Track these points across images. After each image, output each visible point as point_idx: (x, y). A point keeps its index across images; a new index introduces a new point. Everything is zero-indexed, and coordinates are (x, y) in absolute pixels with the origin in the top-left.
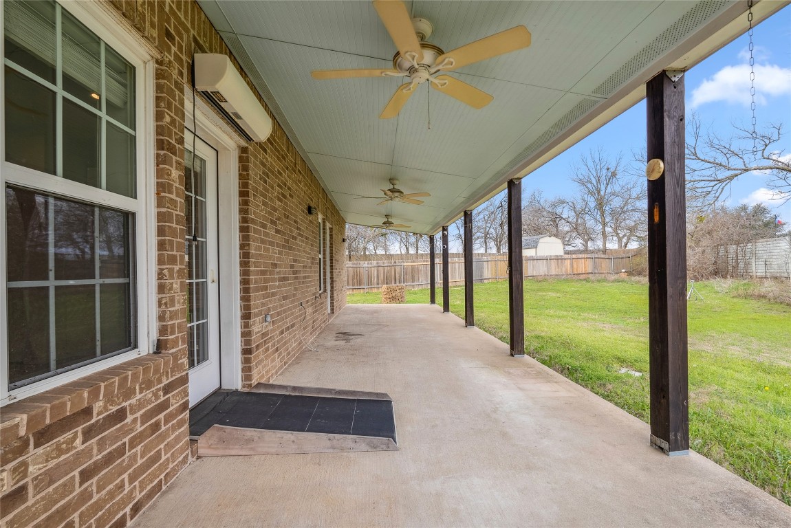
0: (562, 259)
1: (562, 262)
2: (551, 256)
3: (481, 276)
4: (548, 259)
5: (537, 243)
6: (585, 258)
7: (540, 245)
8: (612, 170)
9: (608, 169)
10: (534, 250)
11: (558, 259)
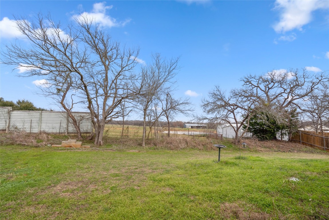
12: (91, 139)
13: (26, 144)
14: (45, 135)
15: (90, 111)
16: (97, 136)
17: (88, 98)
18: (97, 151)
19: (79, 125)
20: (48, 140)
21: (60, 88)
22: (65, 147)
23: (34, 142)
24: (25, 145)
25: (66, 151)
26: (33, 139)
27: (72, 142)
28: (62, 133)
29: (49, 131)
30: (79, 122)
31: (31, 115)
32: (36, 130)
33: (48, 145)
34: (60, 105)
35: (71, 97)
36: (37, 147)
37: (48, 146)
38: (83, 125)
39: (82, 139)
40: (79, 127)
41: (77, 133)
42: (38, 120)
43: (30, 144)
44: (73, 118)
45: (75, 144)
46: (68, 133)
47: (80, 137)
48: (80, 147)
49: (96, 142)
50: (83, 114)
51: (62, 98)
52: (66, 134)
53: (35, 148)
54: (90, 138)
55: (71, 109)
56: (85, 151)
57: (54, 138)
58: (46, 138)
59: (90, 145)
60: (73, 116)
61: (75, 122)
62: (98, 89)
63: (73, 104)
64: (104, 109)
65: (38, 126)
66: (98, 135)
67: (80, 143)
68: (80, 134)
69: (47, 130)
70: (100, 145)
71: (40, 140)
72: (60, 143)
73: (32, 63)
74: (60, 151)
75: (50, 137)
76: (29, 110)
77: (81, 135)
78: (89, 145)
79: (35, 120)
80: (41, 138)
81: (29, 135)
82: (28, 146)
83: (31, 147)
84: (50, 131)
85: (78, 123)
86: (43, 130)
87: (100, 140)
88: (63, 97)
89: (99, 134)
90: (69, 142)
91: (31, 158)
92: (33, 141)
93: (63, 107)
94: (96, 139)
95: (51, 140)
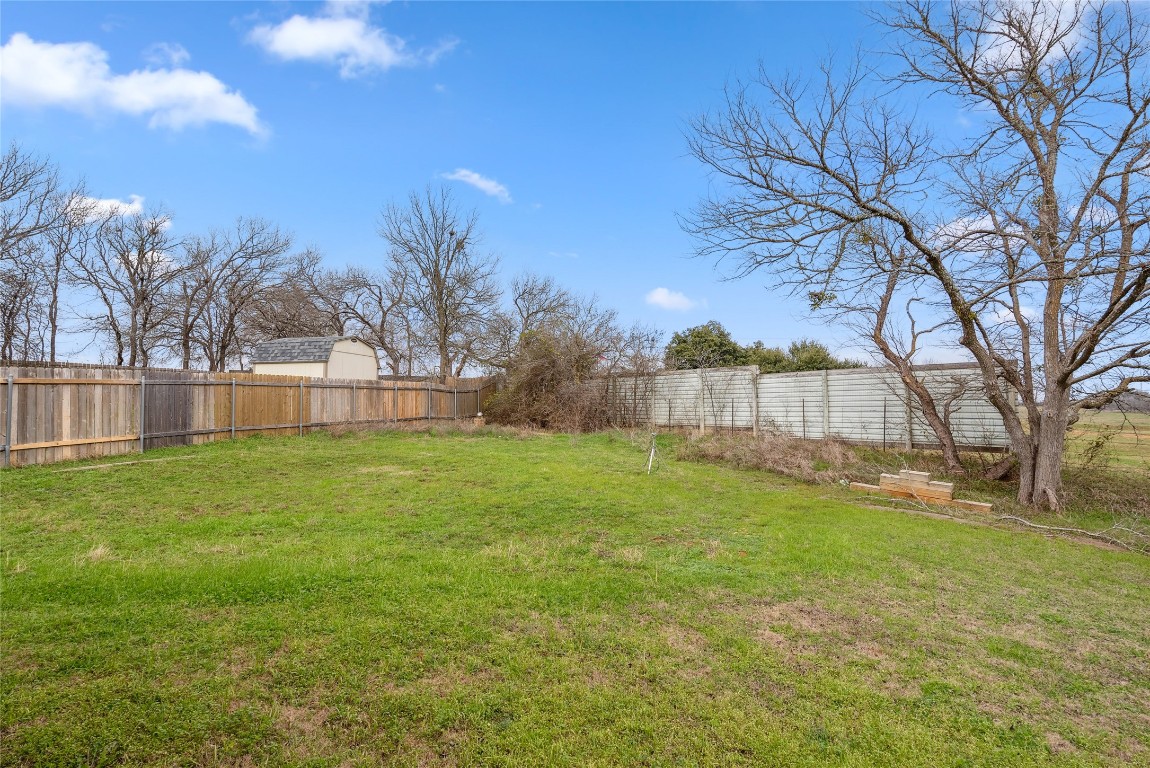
0: (379, 389)
1: (378, 395)
2: (359, 381)
3: (185, 425)
4: (350, 387)
5: (328, 351)
6: (416, 390)
7: (334, 356)
8: (459, 236)
9: (452, 234)
10: (322, 365)
11: (374, 388)
12: (1005, 477)
13: (786, 470)
14: (837, 449)
15: (976, 355)
16: (1027, 463)
17: (955, 303)
18: (1018, 529)
19: (946, 417)
20: (846, 466)
21: (817, 289)
22: (893, 494)
23: (807, 465)
24: (782, 472)
25: (892, 509)
26: (806, 458)
27: (916, 480)
28: (892, 445)
29: (854, 436)
30: (947, 405)
31: (802, 384)
32: (816, 433)
33: (842, 481)
34: (871, 345)
35: (908, 309)
36: (811, 482)
37: (840, 485)
38: (962, 415)
39: (960, 472)
40: (946, 425)
41: (942, 446)
42: (819, 399)
43: (796, 472)
44: (919, 390)
45: (927, 487)
46: (913, 446)
47: (952, 463)
48: (944, 503)
49: (1023, 492)
50: (958, 372)
51: (874, 317)
52: (907, 449)
53: (804, 486)
54: (1001, 472)
55: (908, 356)
56: (963, 521)
57: (865, 459)
58: (839, 456)
59: (990, 502)
60: (919, 380)
61: (928, 403)
62: (1020, 254)
63: (915, 337)
64: (1050, 342)
65: (820, 419)
66: (1030, 462)
67: (946, 487)
68: (955, 451)
69: (846, 433)
70: (1047, 508)
71: (823, 464)
72: (876, 481)
73: (747, 234)
74: (871, 507)
75: (851, 454)
76: (818, 369)
77: (956, 457)
78: (986, 501)
79: (813, 399)
80: (825, 456)
81: (797, 445)
82: (789, 476)
83: (798, 481)
84: (855, 434)
85: (940, 410)
86: (835, 430)
87: (1040, 485)
88: (878, 314)
89: (1034, 459)
90: (903, 476)
91: (782, 511)
92: (804, 463)
93: (882, 349)
94: (1024, 480)
95: (853, 465)
